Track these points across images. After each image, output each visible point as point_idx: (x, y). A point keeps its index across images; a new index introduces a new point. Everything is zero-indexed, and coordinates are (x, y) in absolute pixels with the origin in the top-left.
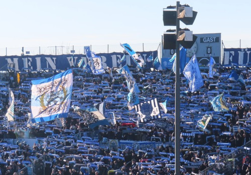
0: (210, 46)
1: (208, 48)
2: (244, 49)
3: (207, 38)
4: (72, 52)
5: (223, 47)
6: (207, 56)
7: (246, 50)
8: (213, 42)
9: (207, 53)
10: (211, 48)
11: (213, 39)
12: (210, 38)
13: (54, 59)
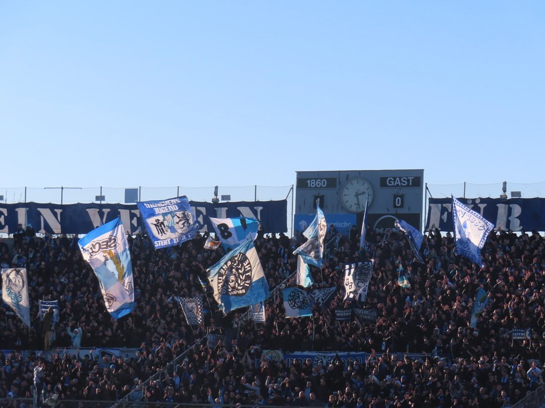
0: (401, 193)
1: (395, 196)
2: (474, 200)
3: (395, 179)
4: (97, 198)
5: (428, 196)
6: (393, 211)
7: (477, 202)
8: (408, 185)
9: (395, 206)
10: (402, 197)
11: (408, 181)
12: (400, 178)
13: (59, 211)
